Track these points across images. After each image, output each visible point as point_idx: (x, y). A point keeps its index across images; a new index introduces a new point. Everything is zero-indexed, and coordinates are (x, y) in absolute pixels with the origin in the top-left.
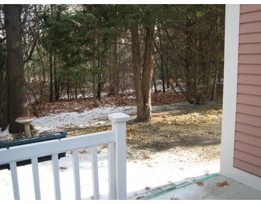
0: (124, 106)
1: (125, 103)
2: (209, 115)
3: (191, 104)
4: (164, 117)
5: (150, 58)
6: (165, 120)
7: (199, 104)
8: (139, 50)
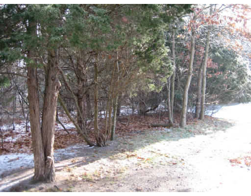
0: (5, 154)
1: (5, 150)
2: (118, 161)
3: (91, 146)
4: (69, 171)
5: (53, 95)
6: (72, 176)
7: (101, 146)
8: (38, 84)
